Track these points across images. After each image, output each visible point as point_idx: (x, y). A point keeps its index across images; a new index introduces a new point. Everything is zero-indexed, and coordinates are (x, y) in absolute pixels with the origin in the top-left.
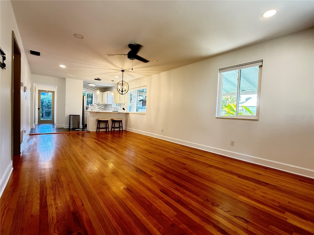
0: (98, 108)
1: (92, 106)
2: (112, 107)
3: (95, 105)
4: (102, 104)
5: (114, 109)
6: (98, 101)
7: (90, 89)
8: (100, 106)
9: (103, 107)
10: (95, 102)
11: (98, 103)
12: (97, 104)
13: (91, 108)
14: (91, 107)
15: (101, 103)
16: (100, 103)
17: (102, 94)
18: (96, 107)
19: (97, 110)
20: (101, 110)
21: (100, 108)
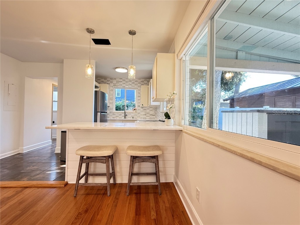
0: (143, 113)
1: (134, 111)
8: (148, 111)
9: (152, 113)
16: (144, 106)
18: (141, 113)
19: (142, 117)
20: (149, 117)
21: (147, 113)
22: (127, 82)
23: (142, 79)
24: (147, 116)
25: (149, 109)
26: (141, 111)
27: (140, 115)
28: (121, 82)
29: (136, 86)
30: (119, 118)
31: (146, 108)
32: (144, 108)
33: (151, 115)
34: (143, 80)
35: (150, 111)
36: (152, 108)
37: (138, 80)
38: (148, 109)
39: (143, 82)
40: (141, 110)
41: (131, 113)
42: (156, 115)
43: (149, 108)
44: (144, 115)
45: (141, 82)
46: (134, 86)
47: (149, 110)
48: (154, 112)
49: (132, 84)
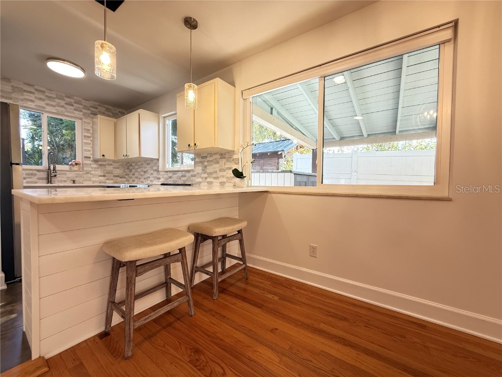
0: (99, 172)
1: (76, 168)
2: (157, 171)
3: (88, 162)
4: (114, 161)
5: (170, 174)
6: (98, 148)
7: (62, 103)
8: (109, 168)
9: (118, 172)
10: (89, 154)
11: (98, 156)
12: (96, 161)
13: (71, 175)
14: (70, 171)
15: (110, 156)
16: (107, 157)
17: (115, 125)
18: (92, 172)
19: (97, 179)
20: (112, 180)
21: (107, 173)
22: (50, 97)
23: (93, 101)
24: (107, 179)
25: (111, 165)
26: (92, 168)
27: (89, 175)
28: (30, 92)
29: (77, 114)
30: (27, 182)
31: (104, 163)
32: (100, 163)
33: (116, 176)
34: (97, 104)
35: (114, 168)
36: (118, 164)
37: (83, 101)
38: (109, 165)
39: (97, 108)
40: (92, 166)
41: (67, 173)
42: (126, 177)
43: (112, 163)
44: (100, 176)
45: (91, 107)
46: (72, 113)
47: (112, 167)
48: (123, 172)
49: (66, 106)
